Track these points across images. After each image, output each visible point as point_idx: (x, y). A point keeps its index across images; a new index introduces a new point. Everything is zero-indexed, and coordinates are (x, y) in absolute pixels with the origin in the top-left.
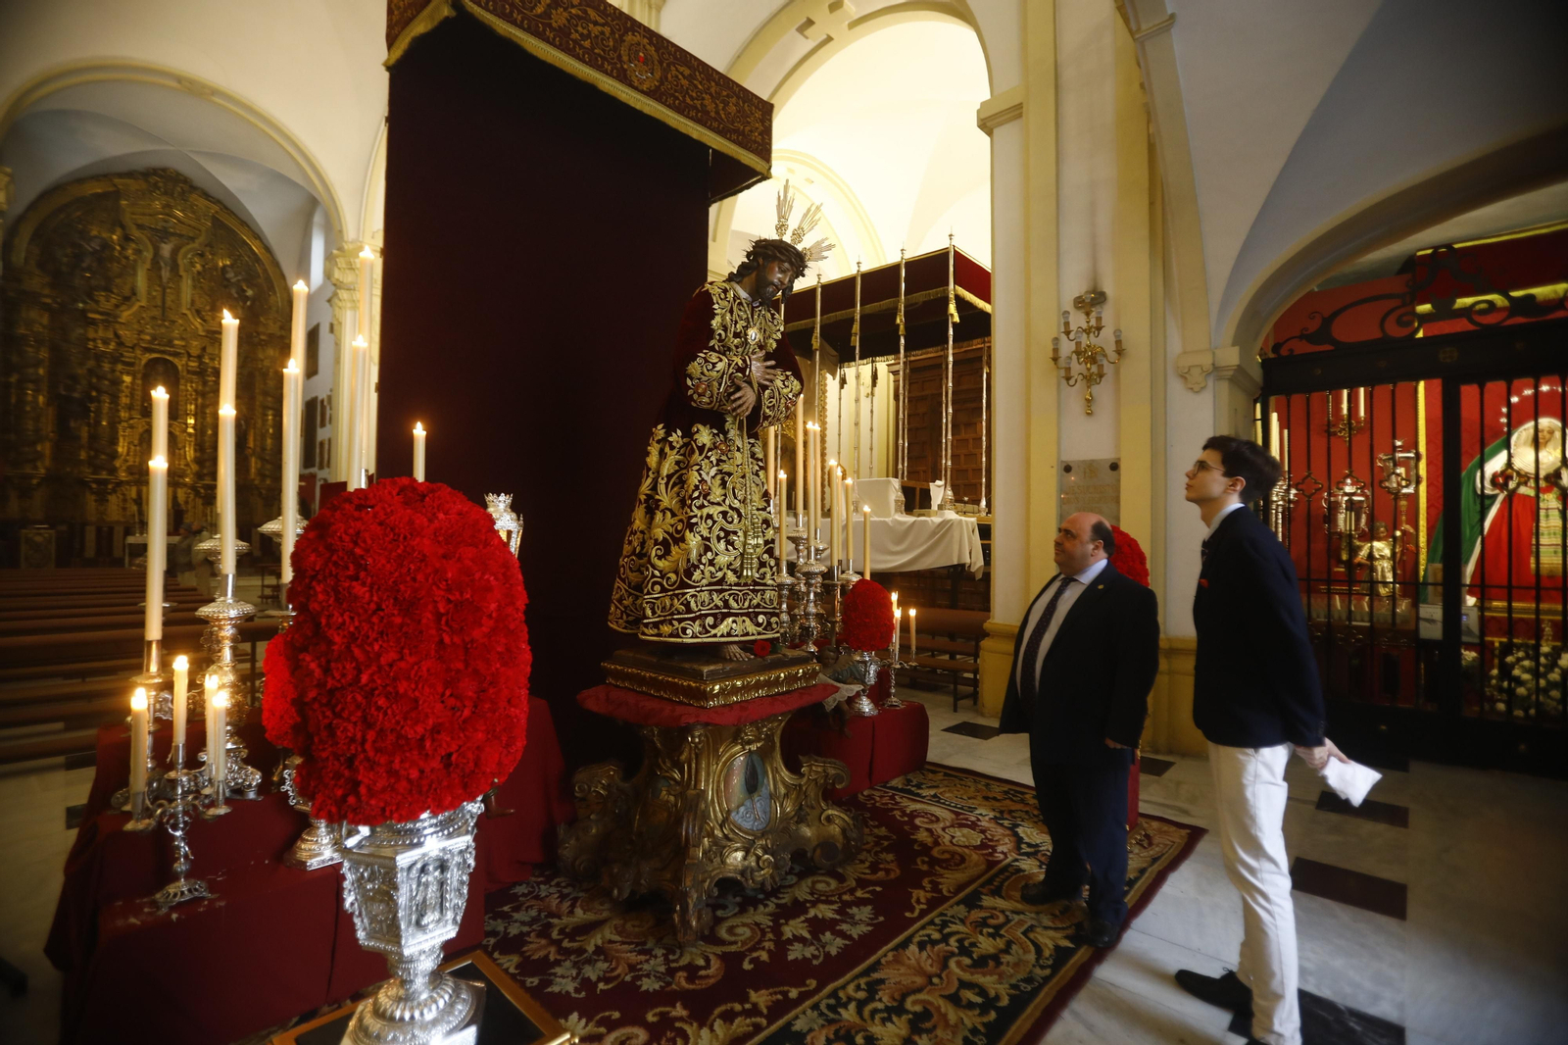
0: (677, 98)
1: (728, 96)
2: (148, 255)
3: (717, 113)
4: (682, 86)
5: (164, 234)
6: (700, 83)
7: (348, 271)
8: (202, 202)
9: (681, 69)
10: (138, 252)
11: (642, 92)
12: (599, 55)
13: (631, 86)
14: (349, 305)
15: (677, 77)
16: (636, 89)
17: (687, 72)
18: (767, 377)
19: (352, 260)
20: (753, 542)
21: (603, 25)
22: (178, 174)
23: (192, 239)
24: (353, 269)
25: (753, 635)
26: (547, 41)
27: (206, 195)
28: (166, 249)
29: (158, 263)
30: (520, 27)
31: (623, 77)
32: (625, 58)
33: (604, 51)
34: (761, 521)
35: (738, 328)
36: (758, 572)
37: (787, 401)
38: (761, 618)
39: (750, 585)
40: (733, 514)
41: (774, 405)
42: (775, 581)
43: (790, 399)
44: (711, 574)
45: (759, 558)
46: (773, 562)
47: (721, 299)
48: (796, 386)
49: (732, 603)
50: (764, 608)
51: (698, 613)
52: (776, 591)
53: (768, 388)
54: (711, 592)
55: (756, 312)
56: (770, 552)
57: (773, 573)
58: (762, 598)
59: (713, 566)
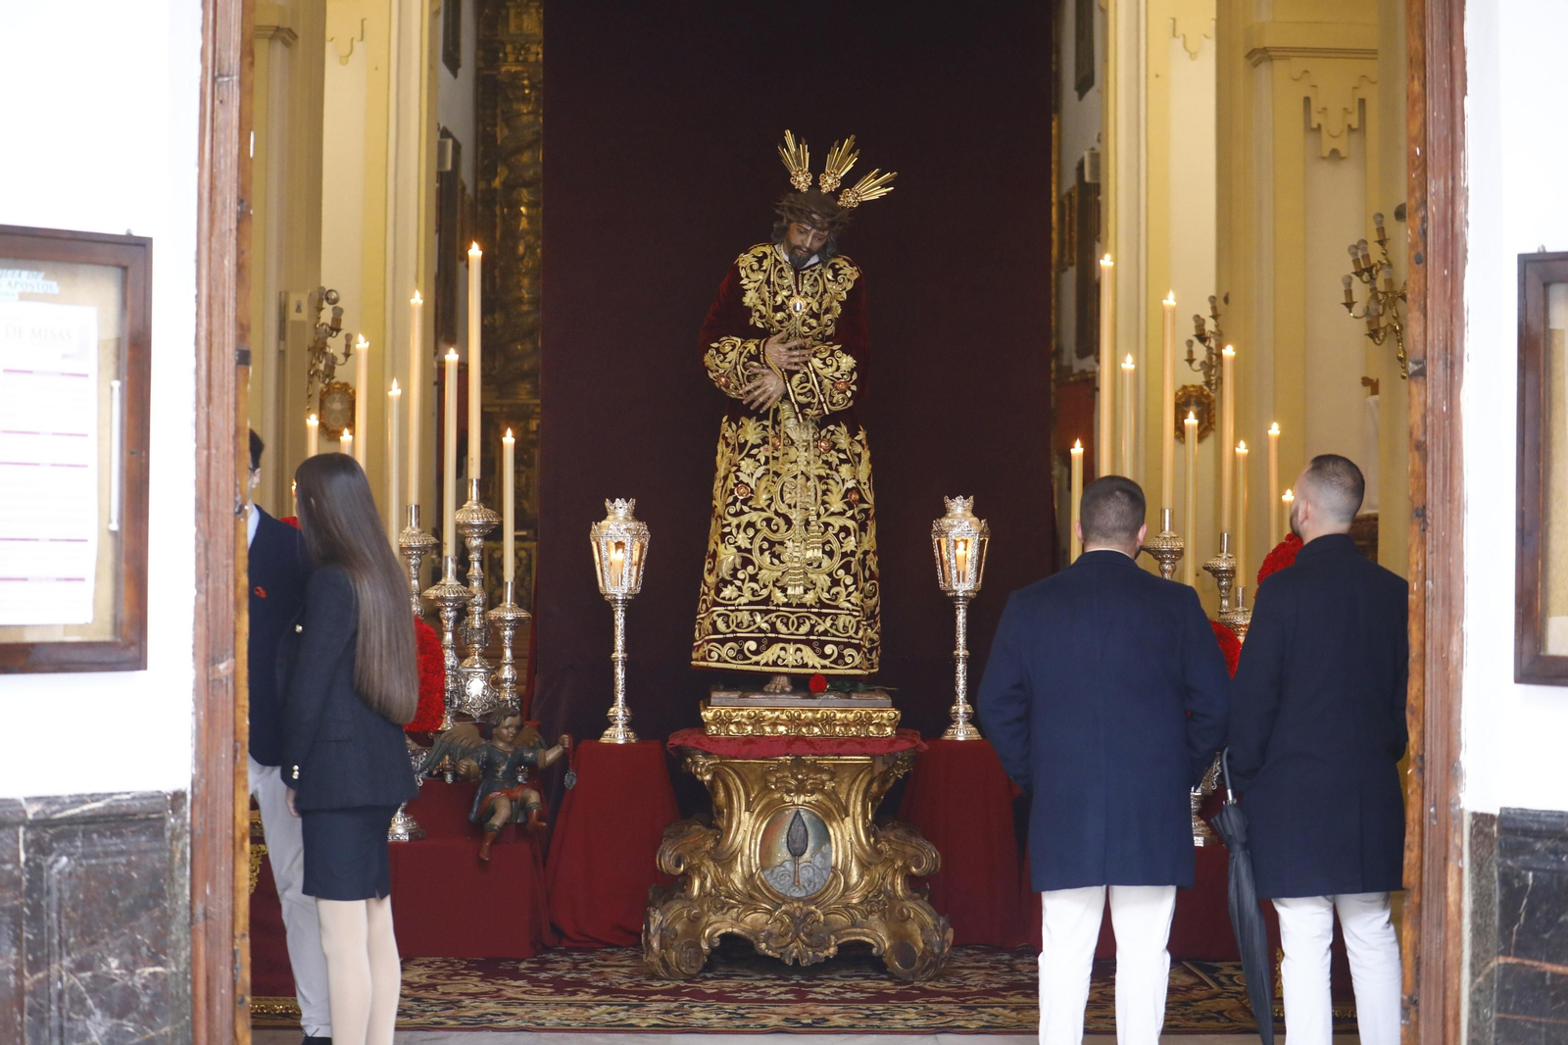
25: (813, 667)
34: (837, 529)
35: (779, 300)
36: (828, 592)
37: (834, 382)
38: (828, 649)
39: (812, 606)
40: (781, 522)
41: (811, 390)
42: (853, 604)
43: (838, 379)
44: (754, 592)
45: (830, 575)
46: (849, 580)
47: (753, 271)
48: (847, 362)
49: (780, 626)
50: (834, 636)
51: (731, 635)
52: (855, 617)
53: (798, 372)
54: (752, 612)
55: (803, 275)
56: (846, 567)
57: (849, 594)
58: (833, 625)
59: (757, 581)
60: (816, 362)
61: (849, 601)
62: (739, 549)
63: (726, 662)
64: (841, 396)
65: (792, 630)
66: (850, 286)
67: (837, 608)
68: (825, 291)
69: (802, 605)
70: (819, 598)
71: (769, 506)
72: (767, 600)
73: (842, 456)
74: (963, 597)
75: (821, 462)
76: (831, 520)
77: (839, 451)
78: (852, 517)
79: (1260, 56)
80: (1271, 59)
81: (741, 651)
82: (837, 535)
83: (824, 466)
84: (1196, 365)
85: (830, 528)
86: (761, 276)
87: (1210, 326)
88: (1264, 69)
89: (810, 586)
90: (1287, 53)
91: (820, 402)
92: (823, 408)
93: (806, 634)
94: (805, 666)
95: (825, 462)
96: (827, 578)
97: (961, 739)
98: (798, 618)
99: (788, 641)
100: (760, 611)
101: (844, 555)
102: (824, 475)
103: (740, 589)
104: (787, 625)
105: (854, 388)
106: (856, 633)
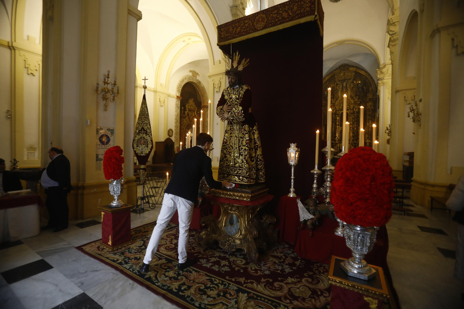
0: (273, 22)
1: (293, 6)
2: (341, 87)
3: (289, 15)
4: (274, 17)
5: (344, 80)
6: (281, 11)
7: (381, 74)
8: (352, 69)
9: (273, 13)
10: (339, 87)
11: (261, 30)
12: (249, 30)
13: (258, 31)
14: (382, 84)
15: (272, 16)
16: (260, 30)
17: (276, 11)
18: (228, 109)
19: (382, 70)
20: (236, 155)
21: (249, 22)
22: (345, 64)
23: (350, 79)
24: (382, 73)
25: (237, 181)
26: (236, 37)
27: (353, 66)
28: (345, 84)
29: (343, 88)
30: (230, 39)
31: (256, 30)
32: (255, 25)
33: (250, 28)
34: (244, 149)
35: (231, 96)
36: (241, 164)
37: (238, 113)
38: (241, 177)
39: (237, 167)
40: (231, 147)
41: (233, 116)
42: (246, 167)
43: (239, 112)
44: (227, 163)
45: (242, 160)
46: (245, 162)
47: (226, 91)
48: (241, 108)
49: (231, 172)
50: (242, 174)
51: (222, 173)
52: (246, 170)
53: (230, 112)
54: (226, 168)
55: (235, 90)
56: (245, 158)
57: (245, 165)
58: (242, 172)
59: (227, 161)
60: (234, 109)
61: (245, 166)
62: (224, 154)
63: (221, 179)
64: (241, 117)
65: (233, 173)
66: (244, 91)
67: (242, 168)
68: (240, 93)
69: (236, 167)
70: (239, 165)
71: (229, 144)
72: (229, 165)
73: (246, 132)
74: (293, 165)
75: (242, 133)
76: (243, 147)
77: (246, 131)
78: (247, 147)
79: (397, 92)
80: (399, 92)
81: (224, 177)
82: (244, 151)
83: (243, 135)
84: (386, 133)
85: (242, 149)
86: (228, 91)
87: (389, 128)
88: (398, 93)
89: (237, 163)
90: (401, 90)
91: (236, 119)
92: (237, 120)
93: (236, 174)
94: (235, 181)
95: (242, 134)
96: (241, 161)
97: (291, 196)
98: (234, 170)
99: (232, 175)
100: (228, 168)
101: (245, 155)
102: (242, 137)
103: (224, 163)
104: (232, 171)
105: (243, 115)
106: (246, 174)
